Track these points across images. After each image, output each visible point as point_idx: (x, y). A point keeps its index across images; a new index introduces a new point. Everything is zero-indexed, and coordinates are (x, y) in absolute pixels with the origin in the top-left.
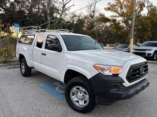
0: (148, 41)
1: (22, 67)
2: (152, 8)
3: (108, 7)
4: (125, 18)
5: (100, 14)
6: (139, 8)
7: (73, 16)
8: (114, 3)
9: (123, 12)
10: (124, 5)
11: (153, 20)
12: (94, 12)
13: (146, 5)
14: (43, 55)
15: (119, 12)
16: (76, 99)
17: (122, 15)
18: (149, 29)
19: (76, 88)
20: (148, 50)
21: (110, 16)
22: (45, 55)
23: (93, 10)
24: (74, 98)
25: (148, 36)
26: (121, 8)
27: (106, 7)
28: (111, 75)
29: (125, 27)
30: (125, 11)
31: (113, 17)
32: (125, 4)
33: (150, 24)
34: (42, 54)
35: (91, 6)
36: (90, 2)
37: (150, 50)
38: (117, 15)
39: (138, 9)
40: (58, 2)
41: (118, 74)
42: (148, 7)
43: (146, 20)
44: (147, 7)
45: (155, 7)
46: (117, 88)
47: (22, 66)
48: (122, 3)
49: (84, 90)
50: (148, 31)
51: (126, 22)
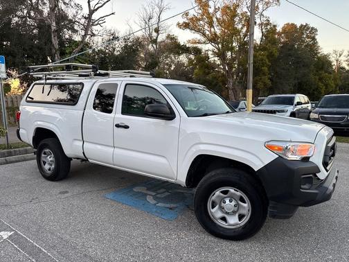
0: (275, 94)
1: (43, 159)
2: (269, 27)
3: (184, 23)
4: (220, 46)
5: (169, 37)
6: (244, 25)
7: (111, 37)
8: (196, 14)
9: (215, 34)
10: (217, 19)
11: (272, 52)
12: (157, 31)
13: (258, 21)
14: (119, 129)
15: (207, 33)
16: (219, 214)
17: (213, 39)
18: (265, 69)
19: (222, 192)
20: (279, 111)
21: (189, 41)
22: (126, 127)
23: (156, 26)
24: (216, 213)
25: (265, 85)
26: (211, 24)
27: (181, 22)
28: (298, 159)
29: (218, 65)
30: (218, 32)
31: (195, 43)
32: (218, 17)
33: (267, 60)
34: (118, 126)
35: (150, 18)
36: (147, 8)
37: (283, 111)
38: (203, 39)
39: (242, 28)
40: (72, 4)
41: (309, 158)
42: (261, 25)
43: (259, 52)
44: (259, 25)
45: (275, 26)
46: (309, 183)
47: (43, 155)
48: (211, 15)
49: (239, 193)
50: (264, 74)
51: (221, 55)
